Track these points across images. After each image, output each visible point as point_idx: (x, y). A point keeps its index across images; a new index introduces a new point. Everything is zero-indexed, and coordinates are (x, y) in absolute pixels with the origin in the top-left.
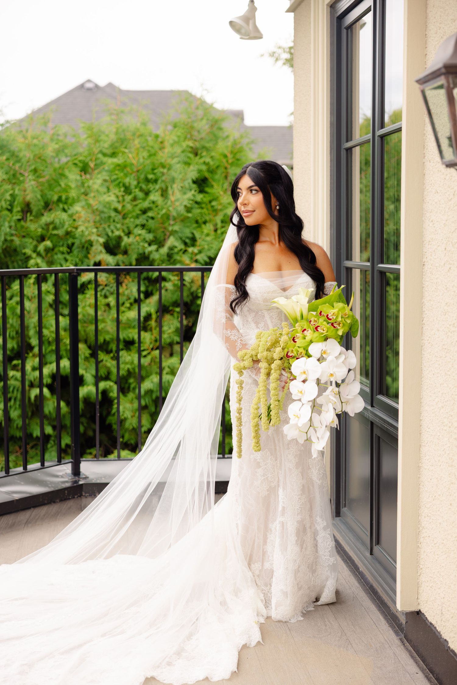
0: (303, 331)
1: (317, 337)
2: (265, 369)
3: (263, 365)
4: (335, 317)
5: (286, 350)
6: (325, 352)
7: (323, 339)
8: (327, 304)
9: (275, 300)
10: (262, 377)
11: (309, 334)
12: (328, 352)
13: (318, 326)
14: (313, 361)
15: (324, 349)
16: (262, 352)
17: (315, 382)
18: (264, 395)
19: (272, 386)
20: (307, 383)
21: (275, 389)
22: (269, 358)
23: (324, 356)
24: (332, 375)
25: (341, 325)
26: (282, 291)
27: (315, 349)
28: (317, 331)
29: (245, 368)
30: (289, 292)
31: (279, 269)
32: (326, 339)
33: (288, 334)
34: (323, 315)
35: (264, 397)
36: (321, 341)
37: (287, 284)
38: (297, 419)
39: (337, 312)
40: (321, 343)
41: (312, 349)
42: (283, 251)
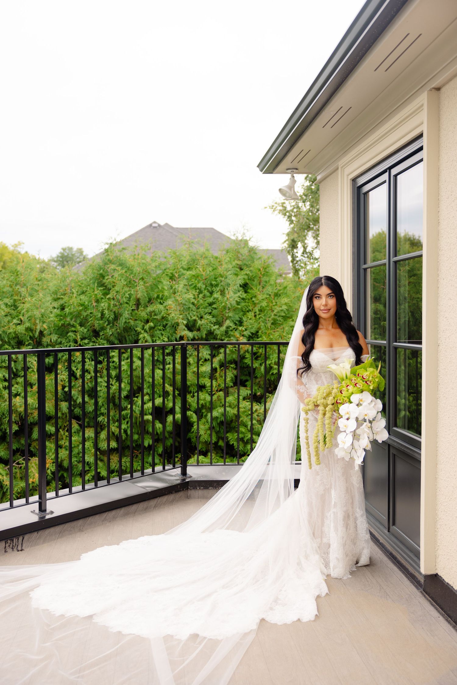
0: (347, 386)
1: (356, 390)
2: (322, 410)
3: (321, 408)
4: (367, 377)
5: (336, 399)
6: (361, 400)
7: (360, 391)
8: (363, 369)
9: (329, 366)
10: (320, 416)
11: (351, 388)
12: (364, 400)
13: (357, 383)
14: (353, 406)
15: (361, 398)
16: (320, 399)
17: (355, 420)
19: (327, 422)
20: (349, 420)
21: (329, 424)
22: (325, 404)
23: (361, 402)
24: (366, 415)
25: (372, 382)
26: (333, 361)
27: (355, 398)
28: (356, 386)
29: (309, 410)
31: (331, 346)
32: (362, 391)
33: (337, 388)
34: (360, 376)
35: (321, 429)
36: (359, 393)
37: (336, 357)
38: (343, 444)
39: (369, 374)
40: (358, 394)
41: (353, 398)
42: (334, 335)
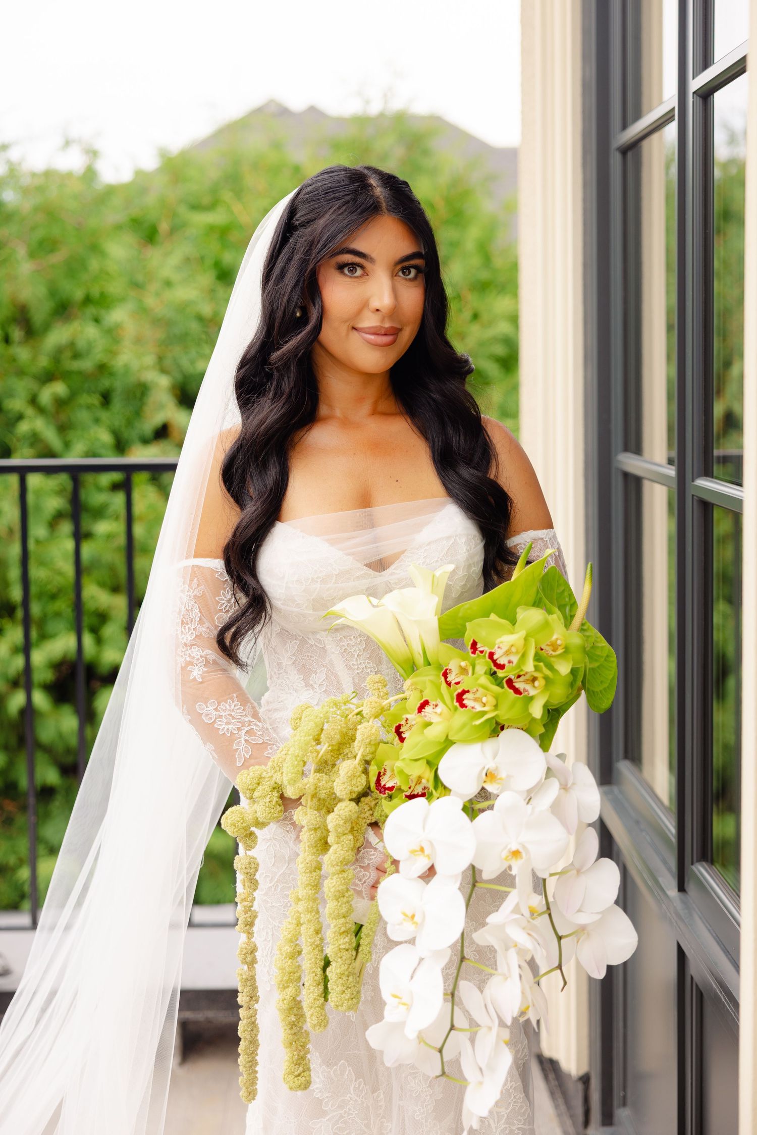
0: (424, 705)
1: (464, 726)
2: (311, 830)
3: (303, 816)
4: (515, 659)
5: (373, 770)
6: (490, 775)
7: (487, 730)
8: (493, 616)
11: (440, 718)
12: (503, 774)
13: (464, 692)
14: (452, 808)
15: (491, 765)
16: (293, 782)
17: (458, 884)
18: (309, 916)
19: (330, 885)
20: (435, 880)
22: (323, 795)
23: (490, 788)
24: (515, 853)
25: (536, 683)
26: (371, 572)
27: (460, 767)
28: (463, 706)
30: (391, 574)
31: (365, 500)
32: (498, 728)
33: (379, 715)
34: (482, 652)
35: (309, 921)
36: (481, 739)
37: (387, 549)
38: (403, 1008)
39: (522, 642)
40: (476, 748)
41: (447, 769)
42: (377, 448)
